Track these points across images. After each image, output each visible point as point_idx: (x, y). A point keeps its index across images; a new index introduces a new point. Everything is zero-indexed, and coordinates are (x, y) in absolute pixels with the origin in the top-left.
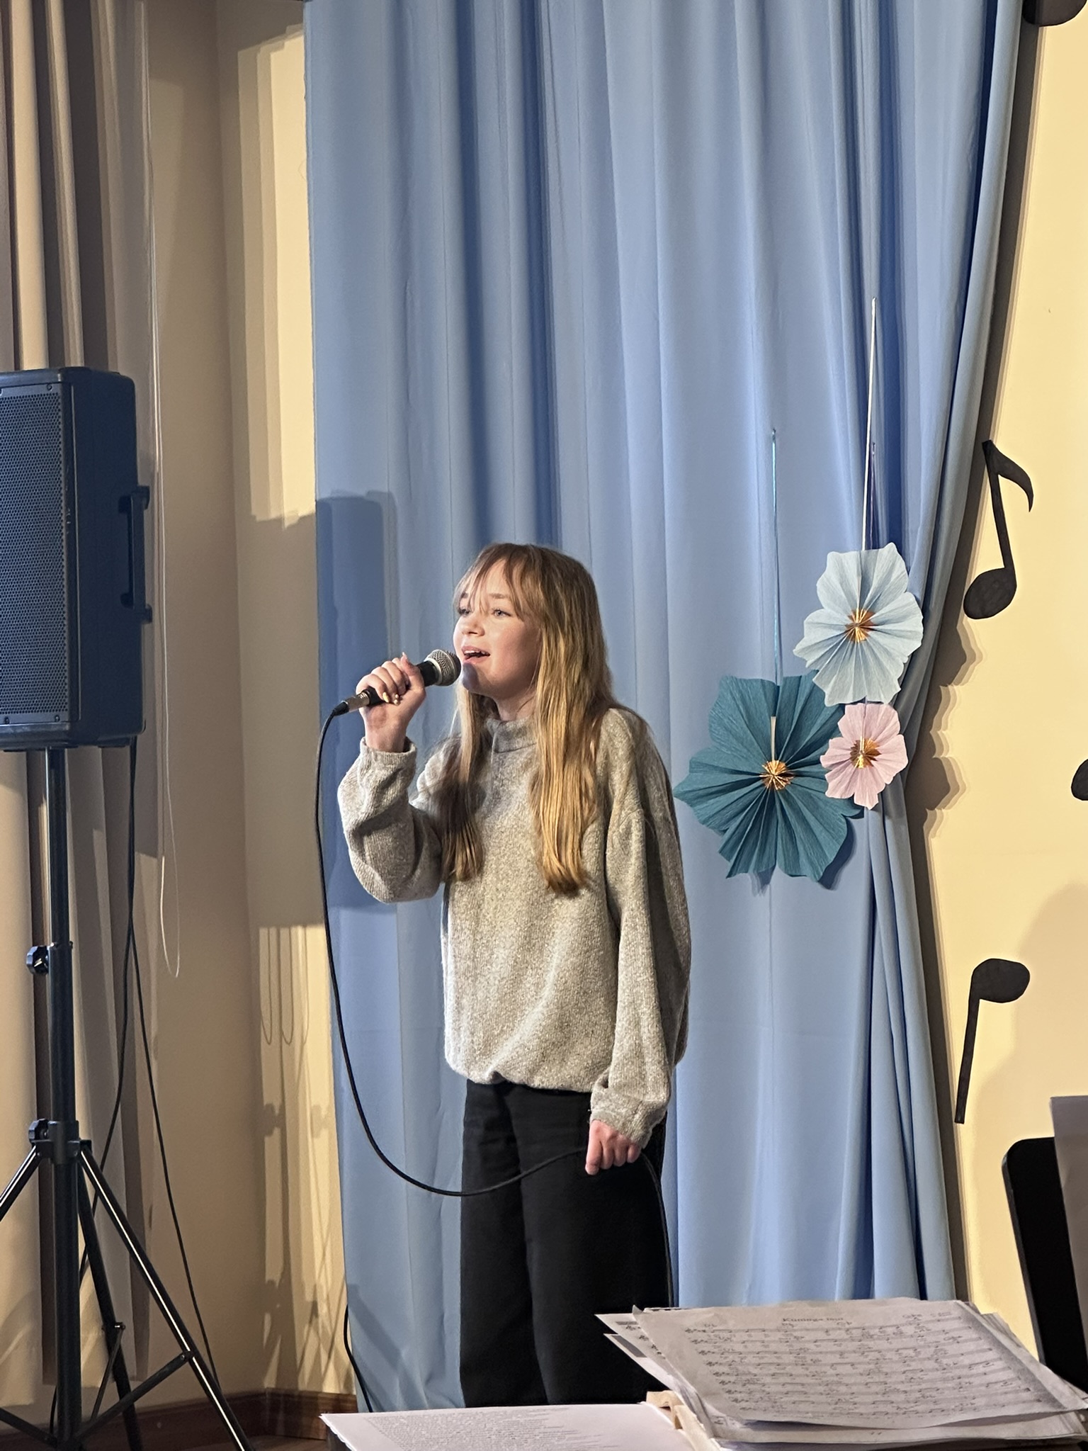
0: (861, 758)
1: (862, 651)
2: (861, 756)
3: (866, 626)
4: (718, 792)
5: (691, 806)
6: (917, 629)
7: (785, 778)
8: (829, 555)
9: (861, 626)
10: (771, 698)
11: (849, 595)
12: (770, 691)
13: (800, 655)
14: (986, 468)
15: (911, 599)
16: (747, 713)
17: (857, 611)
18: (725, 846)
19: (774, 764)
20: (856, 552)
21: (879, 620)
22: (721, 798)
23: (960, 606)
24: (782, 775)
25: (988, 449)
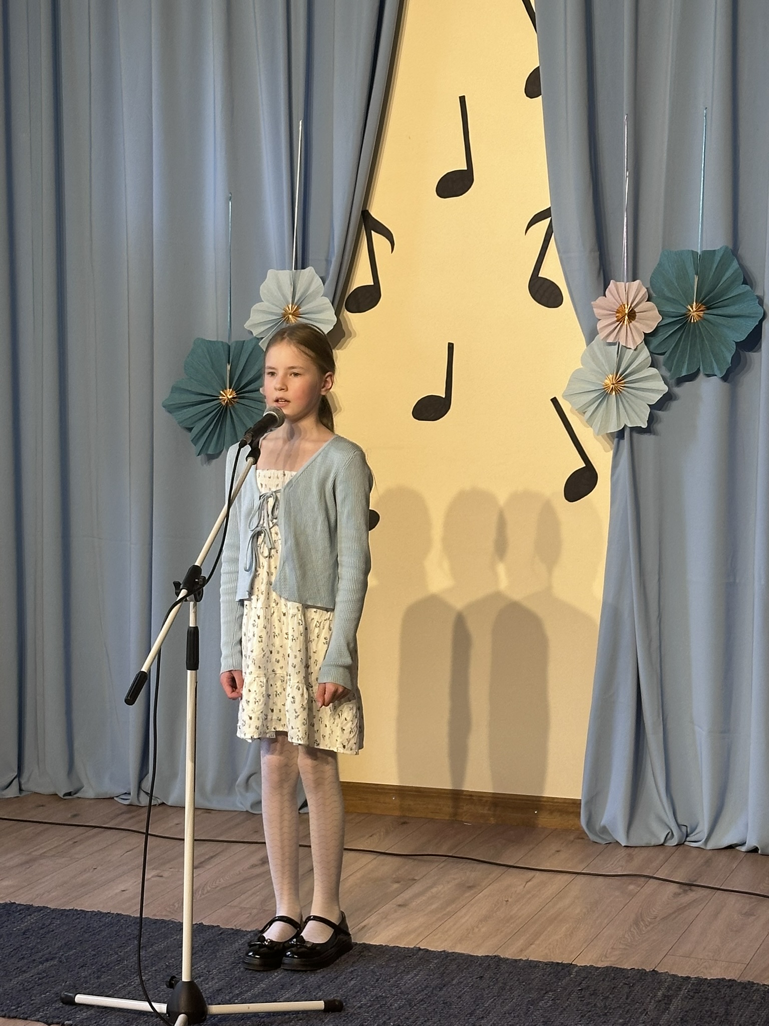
3: (296, 315)
4: (188, 406)
5: (171, 413)
6: (333, 319)
7: (235, 400)
8: (269, 271)
9: (293, 315)
10: (227, 353)
11: (284, 296)
12: (226, 349)
13: (248, 329)
14: (363, 226)
15: (327, 301)
16: (212, 362)
17: (290, 306)
18: (195, 437)
19: (229, 391)
20: (288, 271)
21: (304, 312)
22: (191, 409)
23: (342, 307)
24: (233, 398)
25: (365, 215)
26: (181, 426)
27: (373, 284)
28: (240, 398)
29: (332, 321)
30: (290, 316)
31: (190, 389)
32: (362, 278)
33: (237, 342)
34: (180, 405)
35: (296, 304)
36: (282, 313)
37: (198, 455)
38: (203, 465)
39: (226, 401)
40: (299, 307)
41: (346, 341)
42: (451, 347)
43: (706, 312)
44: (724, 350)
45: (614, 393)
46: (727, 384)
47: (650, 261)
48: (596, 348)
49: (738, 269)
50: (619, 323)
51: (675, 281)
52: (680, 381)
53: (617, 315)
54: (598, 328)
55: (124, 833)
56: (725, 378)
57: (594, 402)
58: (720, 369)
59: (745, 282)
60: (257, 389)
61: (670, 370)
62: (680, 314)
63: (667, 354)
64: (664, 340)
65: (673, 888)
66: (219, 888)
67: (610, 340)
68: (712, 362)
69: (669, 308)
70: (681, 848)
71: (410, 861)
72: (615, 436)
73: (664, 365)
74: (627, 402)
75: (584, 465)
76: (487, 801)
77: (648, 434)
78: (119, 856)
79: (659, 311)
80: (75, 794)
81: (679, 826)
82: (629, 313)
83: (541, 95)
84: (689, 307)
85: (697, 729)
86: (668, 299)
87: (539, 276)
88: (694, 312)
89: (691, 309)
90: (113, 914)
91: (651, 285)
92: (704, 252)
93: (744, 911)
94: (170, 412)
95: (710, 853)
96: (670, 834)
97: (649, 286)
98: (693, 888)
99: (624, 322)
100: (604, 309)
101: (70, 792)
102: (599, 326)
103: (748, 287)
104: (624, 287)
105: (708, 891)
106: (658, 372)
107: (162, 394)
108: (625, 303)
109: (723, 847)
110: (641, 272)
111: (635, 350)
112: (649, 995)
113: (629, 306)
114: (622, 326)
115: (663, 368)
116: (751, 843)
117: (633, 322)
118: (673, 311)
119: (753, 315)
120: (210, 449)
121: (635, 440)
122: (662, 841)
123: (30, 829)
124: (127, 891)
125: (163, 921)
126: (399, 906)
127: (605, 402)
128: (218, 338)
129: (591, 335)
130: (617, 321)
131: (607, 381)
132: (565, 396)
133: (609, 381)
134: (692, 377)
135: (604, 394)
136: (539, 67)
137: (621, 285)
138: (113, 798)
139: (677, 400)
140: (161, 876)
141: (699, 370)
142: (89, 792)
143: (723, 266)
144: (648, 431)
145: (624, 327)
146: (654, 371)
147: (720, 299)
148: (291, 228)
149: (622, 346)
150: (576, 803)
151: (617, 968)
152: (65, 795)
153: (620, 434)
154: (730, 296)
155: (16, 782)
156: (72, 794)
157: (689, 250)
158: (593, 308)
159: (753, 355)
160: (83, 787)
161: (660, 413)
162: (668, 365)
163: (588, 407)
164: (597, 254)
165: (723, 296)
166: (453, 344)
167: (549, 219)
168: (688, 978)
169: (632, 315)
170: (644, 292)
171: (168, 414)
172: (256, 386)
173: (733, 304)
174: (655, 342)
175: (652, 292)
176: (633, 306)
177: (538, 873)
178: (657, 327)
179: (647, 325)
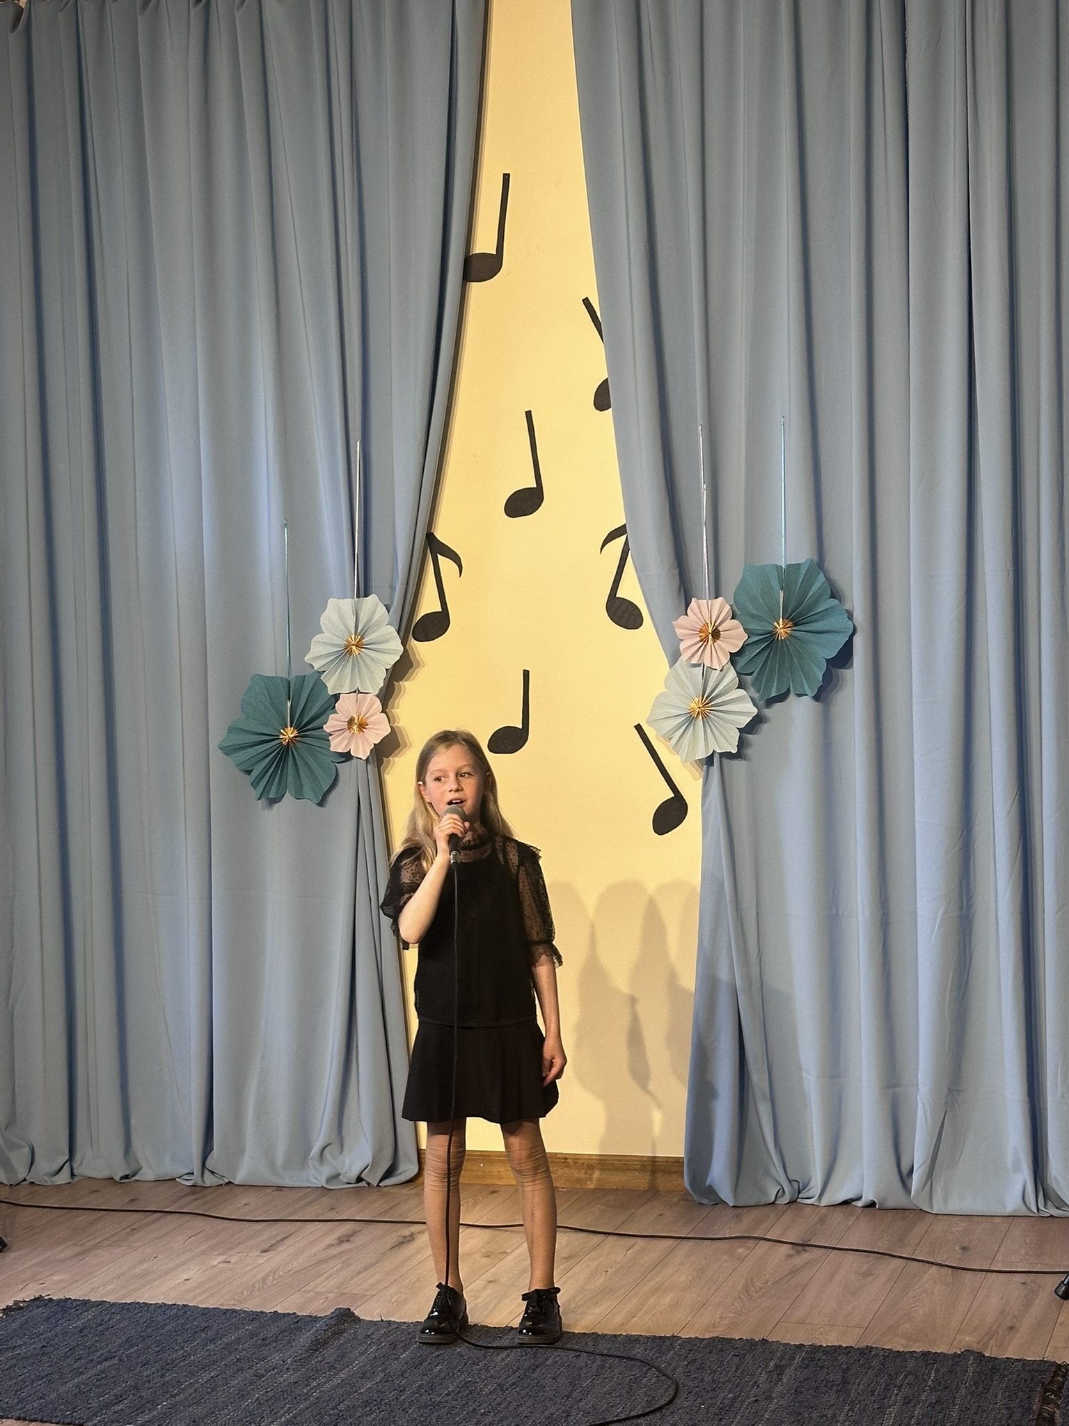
0: (355, 727)
1: (357, 660)
2: (356, 726)
3: (360, 645)
4: (248, 746)
5: (228, 755)
6: (399, 649)
7: (297, 739)
8: (329, 600)
9: (356, 646)
10: (287, 689)
11: (346, 626)
12: (286, 683)
13: (309, 662)
14: (429, 550)
15: (392, 630)
16: (270, 697)
17: (353, 637)
18: (254, 781)
19: (290, 730)
20: (350, 600)
21: (370, 642)
22: (250, 750)
23: (409, 633)
24: (295, 737)
25: (430, 539)
26: (239, 769)
27: (441, 610)
28: (302, 737)
29: (398, 650)
30: (354, 647)
31: (247, 729)
32: (429, 604)
33: (297, 677)
34: (238, 747)
35: (359, 635)
36: (345, 645)
37: (259, 799)
38: (264, 810)
39: (287, 741)
40: (362, 638)
41: (413, 673)
42: (526, 674)
43: (794, 628)
44: (815, 669)
45: (700, 717)
46: (820, 704)
47: (733, 576)
48: (681, 672)
49: (824, 582)
50: (702, 643)
51: (759, 597)
52: (770, 702)
53: (701, 634)
54: (681, 649)
55: (187, 1217)
56: (817, 698)
57: (680, 728)
58: (811, 688)
59: (833, 596)
60: (321, 726)
61: (759, 691)
62: (766, 632)
63: (755, 674)
64: (751, 659)
65: (785, 1249)
66: (292, 1272)
67: (694, 661)
68: (802, 680)
69: (754, 626)
70: (793, 1206)
71: (501, 1233)
72: (704, 761)
73: (752, 686)
74: (715, 726)
75: (673, 795)
76: (583, 1163)
77: (739, 759)
78: (183, 1241)
79: (744, 629)
80: (133, 1176)
81: (790, 1181)
82: (713, 632)
83: (610, 407)
84: (776, 624)
85: (805, 1074)
86: (753, 616)
87: (617, 596)
88: (782, 629)
89: (777, 626)
90: (179, 1305)
91: (735, 602)
92: (789, 566)
93: (861, 1271)
94: (226, 754)
95: (824, 1210)
96: (781, 1190)
97: (732, 603)
98: (807, 1248)
99: (708, 642)
100: (686, 629)
101: (128, 1175)
102: (682, 646)
103: (836, 602)
104: (706, 604)
105: (821, 1251)
106: (746, 693)
107: (217, 735)
108: (708, 621)
109: (839, 1202)
110: (723, 588)
111: (721, 671)
112: (760, 1367)
113: (713, 625)
114: (706, 646)
115: (752, 689)
116: (868, 1197)
117: (718, 641)
118: (759, 628)
119: (842, 630)
120: (271, 793)
121: (725, 769)
122: (773, 1199)
123: (84, 1218)
124: (190, 1281)
125: (234, 1311)
126: (490, 1282)
127: (692, 728)
128: (276, 673)
129: (674, 657)
130: (701, 641)
131: (693, 705)
132: (648, 722)
133: (695, 704)
134: (782, 698)
135: (691, 719)
136: (607, 379)
137: (703, 603)
138: (175, 1179)
139: (769, 721)
140: (229, 1262)
141: (788, 691)
142: (147, 1174)
143: (809, 580)
144: (739, 755)
145: (709, 647)
146: (742, 692)
147: (808, 613)
148: (352, 555)
149: (707, 667)
150: (678, 1162)
151: (724, 1338)
152: (122, 1178)
153: (709, 761)
154: (819, 610)
155: (67, 1167)
156: (130, 1176)
157: (772, 565)
158: (674, 628)
159: (846, 672)
160: (141, 1169)
161: (750, 736)
162: (757, 684)
163: (673, 733)
164: (677, 571)
165: (811, 610)
166: (528, 671)
167: (625, 536)
168: (802, 1345)
169: (716, 634)
170: (727, 611)
171: (226, 756)
172: (320, 723)
173: (822, 619)
174: (742, 661)
175: (735, 608)
176: (716, 624)
177: (639, 1240)
178: (743, 646)
179: (733, 644)
